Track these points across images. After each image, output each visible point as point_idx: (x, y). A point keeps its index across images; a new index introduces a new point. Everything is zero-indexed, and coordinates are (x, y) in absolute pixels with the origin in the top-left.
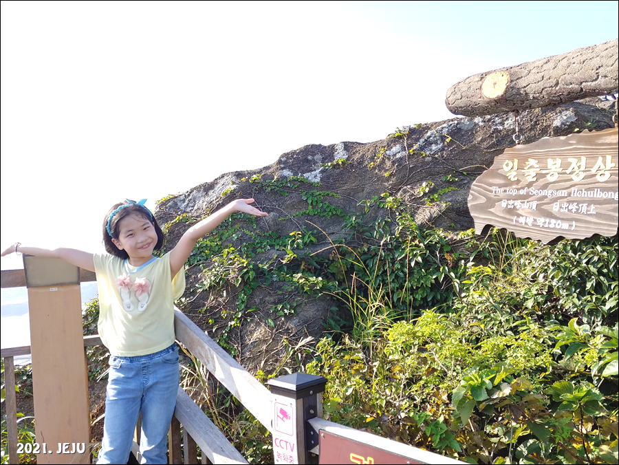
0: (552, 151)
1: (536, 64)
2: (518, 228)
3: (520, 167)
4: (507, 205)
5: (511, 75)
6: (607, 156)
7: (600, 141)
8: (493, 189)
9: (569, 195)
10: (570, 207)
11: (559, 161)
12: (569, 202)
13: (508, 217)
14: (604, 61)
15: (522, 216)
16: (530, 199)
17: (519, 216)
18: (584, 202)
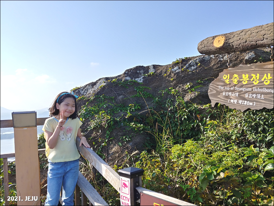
0: (244, 71)
1: (237, 33)
2: (230, 105)
3: (231, 78)
4: (225, 94)
5: (226, 37)
6: (269, 74)
7: (265, 67)
8: (219, 87)
9: (252, 90)
10: (253, 96)
11: (247, 75)
12: (252, 93)
13: (226, 99)
14: (267, 32)
15: (232, 99)
16: (235, 92)
17: (231, 99)
18: (259, 93)
